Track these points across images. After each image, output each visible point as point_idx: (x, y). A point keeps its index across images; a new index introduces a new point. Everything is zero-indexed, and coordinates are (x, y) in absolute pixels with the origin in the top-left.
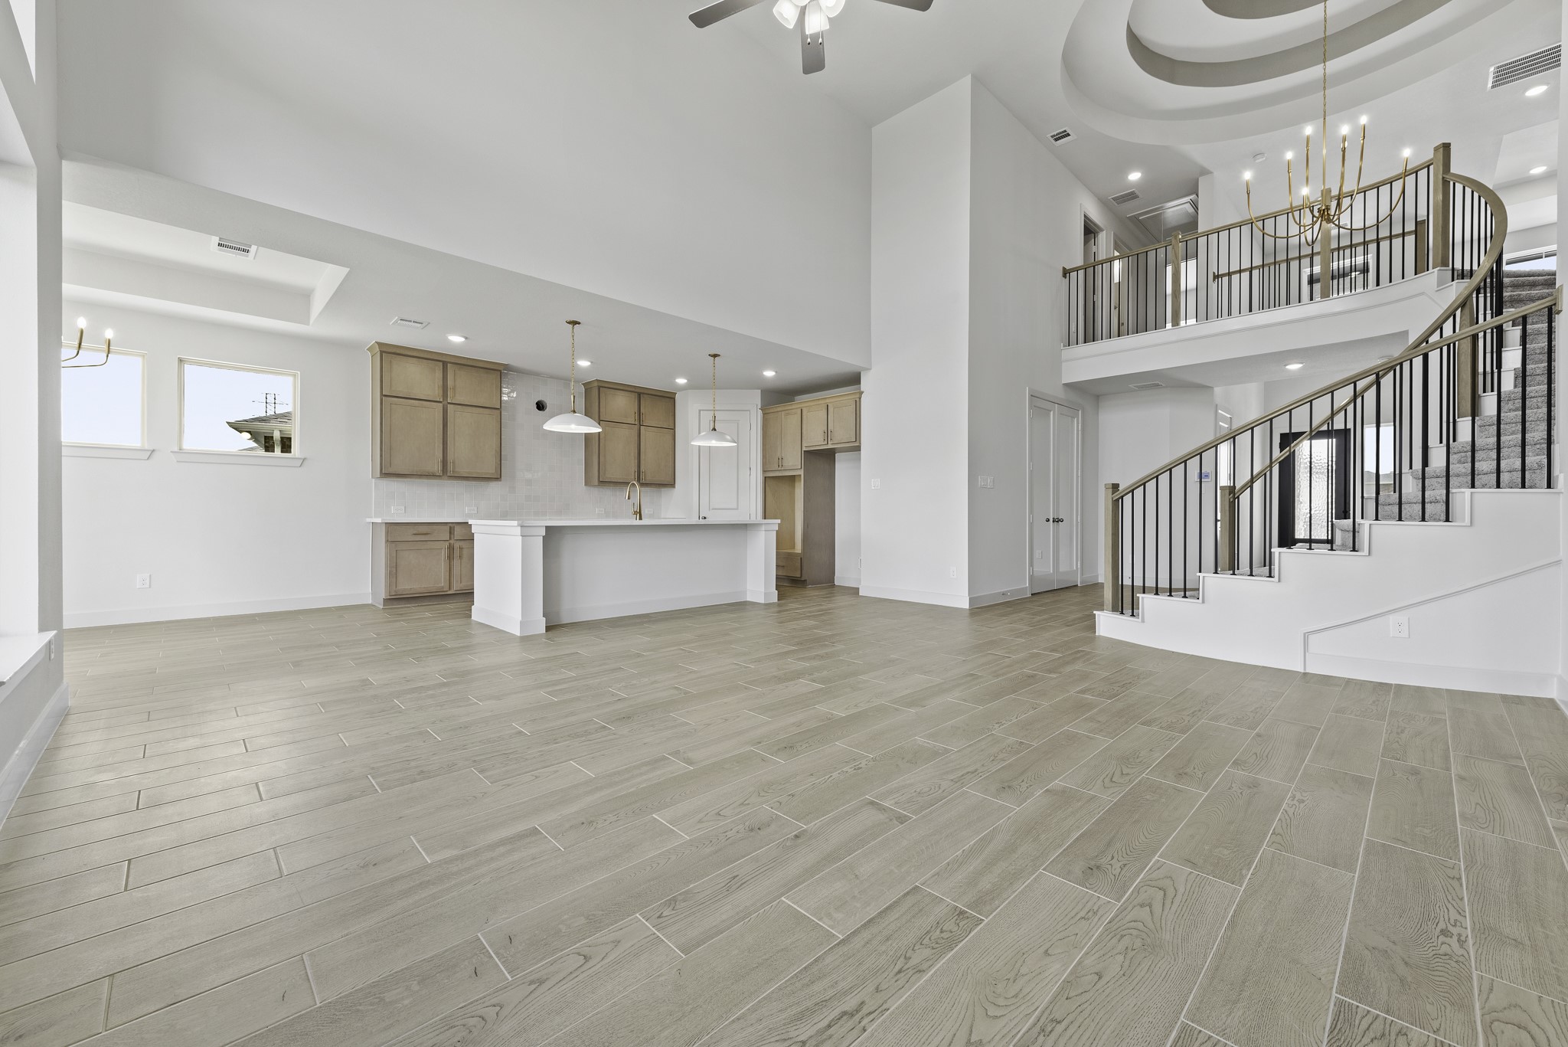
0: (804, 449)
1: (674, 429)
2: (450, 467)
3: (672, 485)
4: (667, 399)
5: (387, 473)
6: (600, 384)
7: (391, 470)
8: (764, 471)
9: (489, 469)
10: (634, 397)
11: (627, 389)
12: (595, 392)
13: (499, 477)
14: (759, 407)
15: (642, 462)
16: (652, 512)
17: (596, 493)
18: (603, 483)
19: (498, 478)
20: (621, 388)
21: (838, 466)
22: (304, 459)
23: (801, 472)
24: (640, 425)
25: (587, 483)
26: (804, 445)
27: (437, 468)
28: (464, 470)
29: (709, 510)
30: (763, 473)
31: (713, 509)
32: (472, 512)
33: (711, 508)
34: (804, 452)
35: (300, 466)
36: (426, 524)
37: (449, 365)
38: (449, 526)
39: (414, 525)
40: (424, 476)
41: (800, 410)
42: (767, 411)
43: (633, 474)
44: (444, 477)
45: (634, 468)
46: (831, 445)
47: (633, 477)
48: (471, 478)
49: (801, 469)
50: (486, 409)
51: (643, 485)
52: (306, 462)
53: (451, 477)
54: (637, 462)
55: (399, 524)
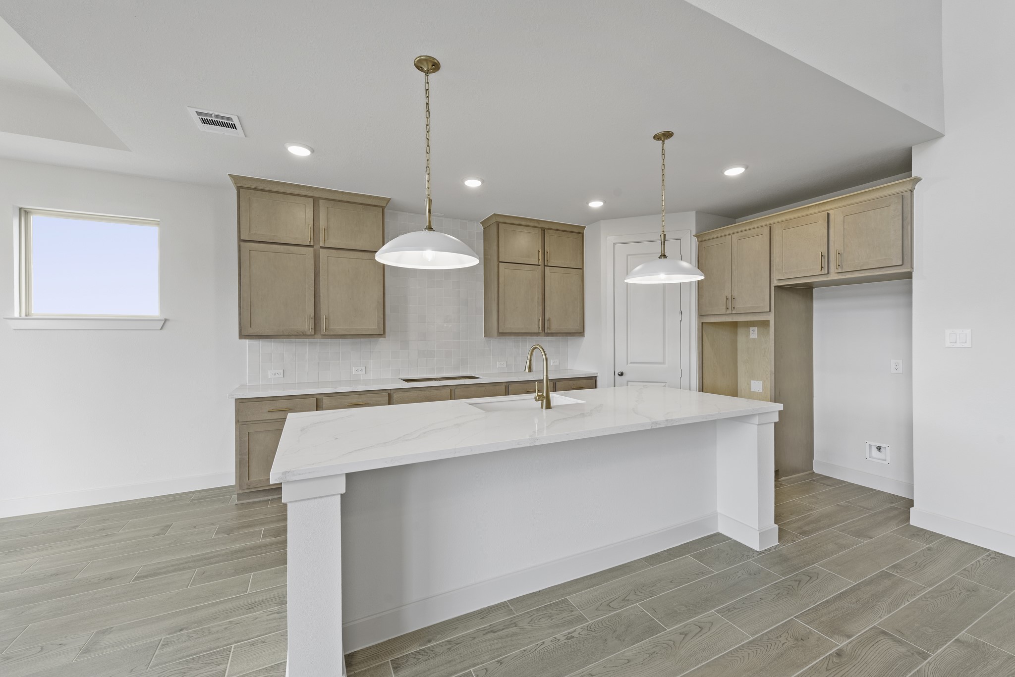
0: (776, 283)
1: (582, 269)
2: (323, 325)
3: (581, 333)
4: (576, 233)
5: (242, 336)
6: (499, 220)
7: (252, 331)
8: (701, 315)
9: (371, 324)
10: (539, 232)
11: (528, 224)
12: (494, 229)
13: (382, 333)
14: (694, 233)
15: (547, 308)
16: (558, 364)
17: (497, 344)
18: (502, 334)
19: (382, 335)
20: (523, 223)
21: (816, 305)
22: (166, 320)
23: (771, 318)
24: (545, 266)
25: (487, 334)
26: (776, 276)
27: (308, 326)
28: (339, 327)
29: (627, 364)
30: (699, 318)
31: (631, 363)
32: (360, 372)
33: (629, 362)
34: (773, 288)
35: (161, 329)
36: (287, 398)
37: (321, 201)
38: (316, 399)
39: (272, 399)
40: (293, 336)
41: (767, 230)
42: (706, 238)
43: (537, 323)
44: (316, 336)
45: (538, 315)
46: (837, 274)
47: (537, 327)
48: (349, 336)
49: (770, 311)
50: (366, 253)
51: (548, 334)
52: (168, 323)
53: (325, 336)
54: (541, 308)
55: (252, 400)
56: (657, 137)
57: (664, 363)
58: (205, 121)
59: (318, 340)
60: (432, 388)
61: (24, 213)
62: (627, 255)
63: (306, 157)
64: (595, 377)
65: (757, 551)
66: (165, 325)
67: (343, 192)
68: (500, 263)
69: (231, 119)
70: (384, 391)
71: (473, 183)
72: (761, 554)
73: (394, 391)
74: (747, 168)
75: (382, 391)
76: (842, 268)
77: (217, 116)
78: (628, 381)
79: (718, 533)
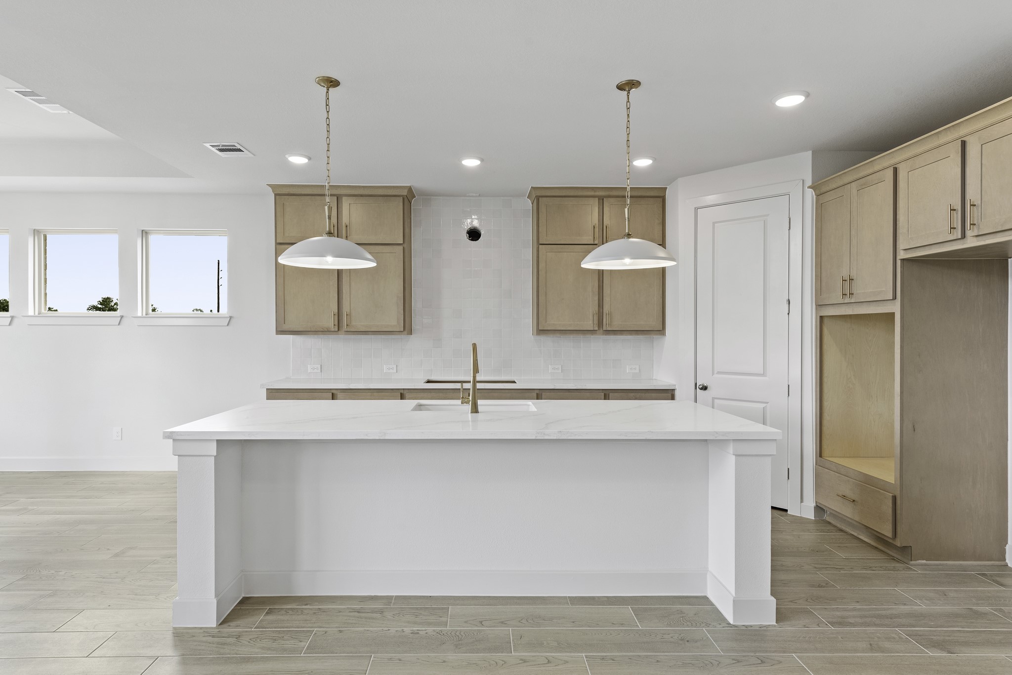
0: (902, 255)
2: (346, 321)
3: (662, 331)
4: (655, 198)
5: (280, 331)
6: (538, 194)
7: (285, 327)
8: (819, 306)
9: (390, 320)
10: (594, 202)
11: (581, 193)
12: (535, 205)
13: (402, 329)
15: (606, 299)
16: (637, 371)
17: (548, 342)
18: (544, 332)
19: (411, 331)
22: (231, 318)
23: (895, 308)
25: (537, 332)
26: (901, 245)
27: (330, 323)
28: (360, 323)
29: (713, 374)
30: (816, 309)
31: (719, 373)
32: (391, 371)
33: (715, 372)
34: (899, 263)
35: (228, 325)
36: (308, 391)
37: (344, 199)
38: (332, 393)
39: (295, 391)
40: (320, 332)
41: (890, 173)
42: (824, 189)
43: (591, 317)
44: (339, 332)
45: (593, 307)
46: (975, 239)
47: (591, 322)
48: (370, 333)
49: (895, 298)
50: (386, 247)
51: (608, 332)
52: (233, 321)
53: (348, 332)
54: (597, 298)
55: (279, 391)
56: (620, 87)
57: (764, 375)
58: (221, 150)
59: (342, 336)
60: (448, 391)
61: (145, 234)
62: (714, 223)
63: (306, 163)
64: (673, 390)
65: (729, 624)
66: (231, 322)
67: (363, 187)
68: (540, 246)
69: (234, 146)
70: (397, 391)
71: (471, 163)
72: (731, 627)
73: (407, 391)
74: (807, 95)
75: (395, 391)
76: (979, 228)
77: (223, 146)
78: (713, 399)
79: (706, 596)
